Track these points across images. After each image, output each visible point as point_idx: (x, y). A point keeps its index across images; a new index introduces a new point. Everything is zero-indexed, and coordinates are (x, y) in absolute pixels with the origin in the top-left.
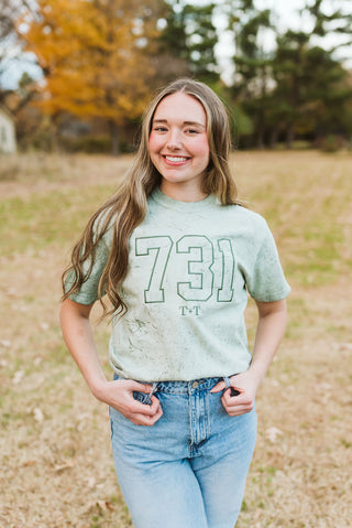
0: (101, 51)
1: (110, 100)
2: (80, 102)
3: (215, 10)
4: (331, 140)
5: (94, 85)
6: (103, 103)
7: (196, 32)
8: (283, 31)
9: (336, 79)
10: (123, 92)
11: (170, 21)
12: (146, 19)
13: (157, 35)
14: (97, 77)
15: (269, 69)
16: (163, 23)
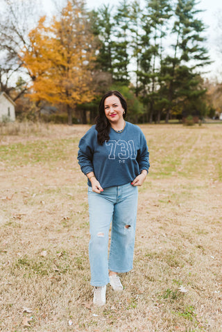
0: (64, 67)
1: (68, 94)
2: (51, 95)
3: (128, 46)
4: (190, 118)
5: (59, 86)
6: (64, 95)
7: (116, 57)
8: (164, 57)
9: (194, 85)
10: (75, 90)
11: (102, 51)
12: (88, 50)
13: (94, 59)
14: (61, 82)
15: (157, 78)
16: (97, 52)
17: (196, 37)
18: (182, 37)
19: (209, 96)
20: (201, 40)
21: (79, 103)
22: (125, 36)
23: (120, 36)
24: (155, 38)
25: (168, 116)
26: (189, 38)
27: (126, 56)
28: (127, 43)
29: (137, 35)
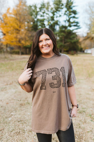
0: (17, 30)
1: (19, 41)
2: (12, 42)
3: (45, 20)
4: (72, 52)
5: (16, 38)
6: (18, 42)
7: (40, 25)
8: (61, 25)
9: (74, 37)
10: (23, 40)
11: (34, 23)
12: (28, 22)
13: (31, 26)
14: (17, 36)
15: (58, 35)
16: (32, 23)
17: (74, 17)
18: (69, 17)
19: (80, 42)
20: (76, 18)
21: (25, 45)
22: (43, 16)
23: (41, 16)
24: (57, 17)
25: (63, 51)
26: (71, 17)
27: (44, 25)
28: (44, 19)
29: (49, 16)
